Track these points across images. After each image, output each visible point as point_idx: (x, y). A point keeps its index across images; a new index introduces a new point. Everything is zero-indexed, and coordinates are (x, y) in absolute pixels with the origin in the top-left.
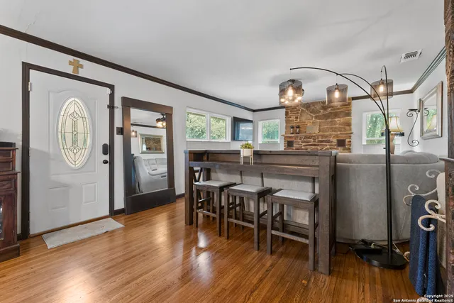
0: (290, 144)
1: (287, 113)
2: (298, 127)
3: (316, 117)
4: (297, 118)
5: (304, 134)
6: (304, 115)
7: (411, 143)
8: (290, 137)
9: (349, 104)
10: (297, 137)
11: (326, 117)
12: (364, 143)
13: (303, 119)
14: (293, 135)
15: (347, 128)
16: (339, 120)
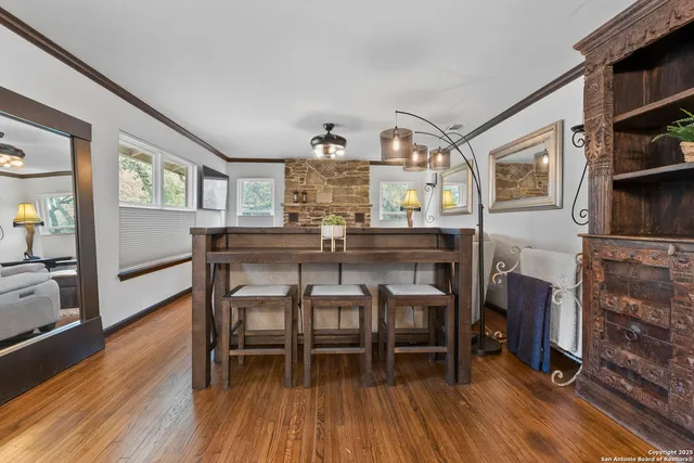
0: (293, 217)
1: (287, 171)
2: (305, 193)
3: (329, 181)
4: (302, 179)
5: (313, 204)
6: (313, 176)
7: (423, 217)
8: (293, 207)
9: (367, 169)
10: (304, 207)
11: (341, 182)
12: (381, 218)
13: (312, 181)
14: (298, 205)
15: (365, 198)
16: (357, 188)
